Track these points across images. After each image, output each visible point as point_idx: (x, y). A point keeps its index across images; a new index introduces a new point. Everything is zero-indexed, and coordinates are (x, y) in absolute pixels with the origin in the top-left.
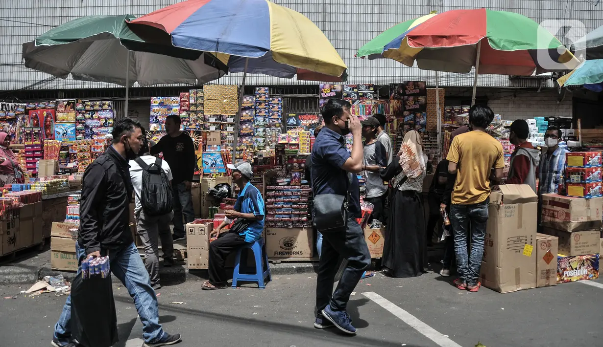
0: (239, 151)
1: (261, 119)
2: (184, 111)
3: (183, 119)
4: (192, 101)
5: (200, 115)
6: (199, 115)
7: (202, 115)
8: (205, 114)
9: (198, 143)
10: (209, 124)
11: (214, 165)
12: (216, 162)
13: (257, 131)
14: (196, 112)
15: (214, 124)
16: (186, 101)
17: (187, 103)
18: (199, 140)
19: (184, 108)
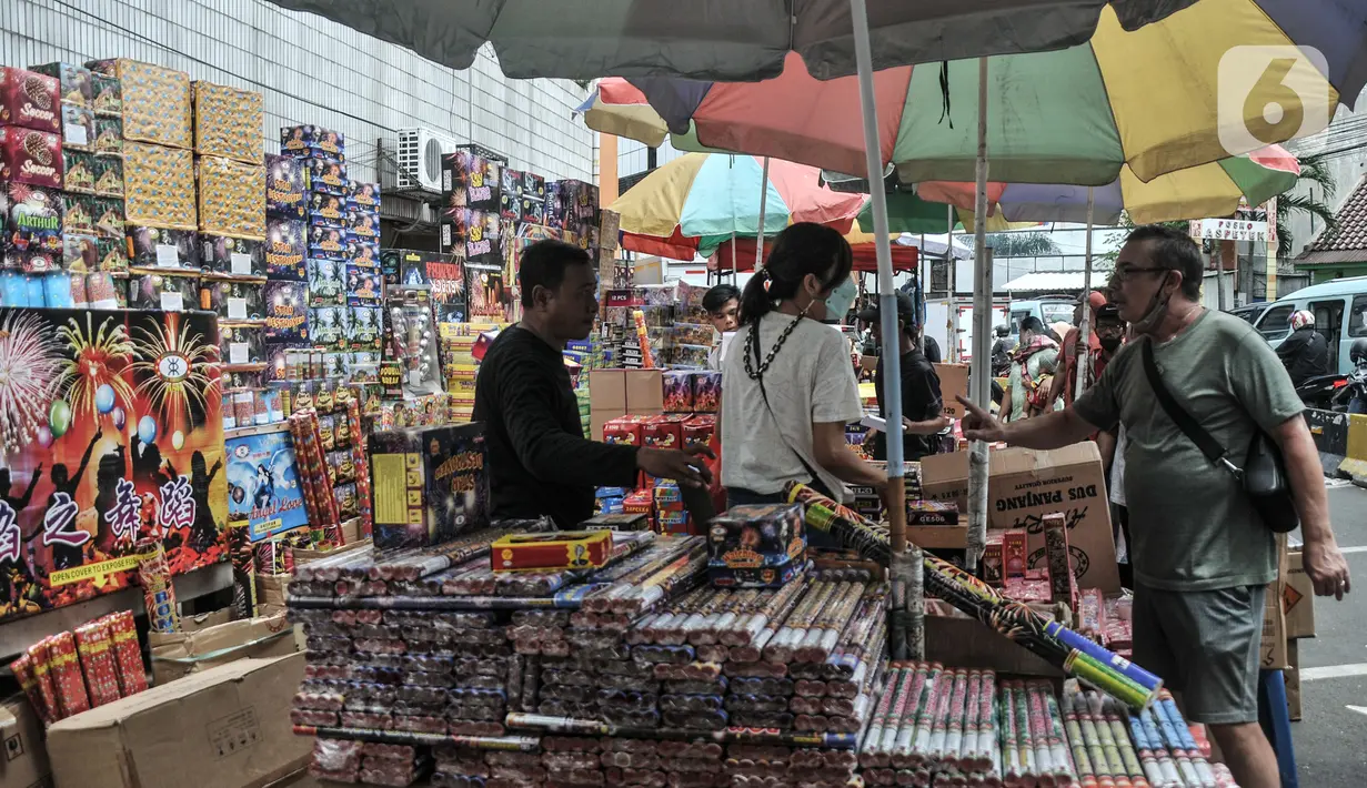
0: (333, 412)
1: (326, 267)
2: (33, 188)
3: (34, 239)
4: (76, 135)
5: (109, 223)
6: (103, 223)
7: (120, 223)
8: (132, 219)
9: (201, 387)
10: (157, 280)
11: (265, 498)
12: (271, 480)
13: (317, 321)
14: (94, 206)
15: (177, 280)
16: (45, 127)
17: (52, 141)
18: (207, 366)
19: (34, 169)
